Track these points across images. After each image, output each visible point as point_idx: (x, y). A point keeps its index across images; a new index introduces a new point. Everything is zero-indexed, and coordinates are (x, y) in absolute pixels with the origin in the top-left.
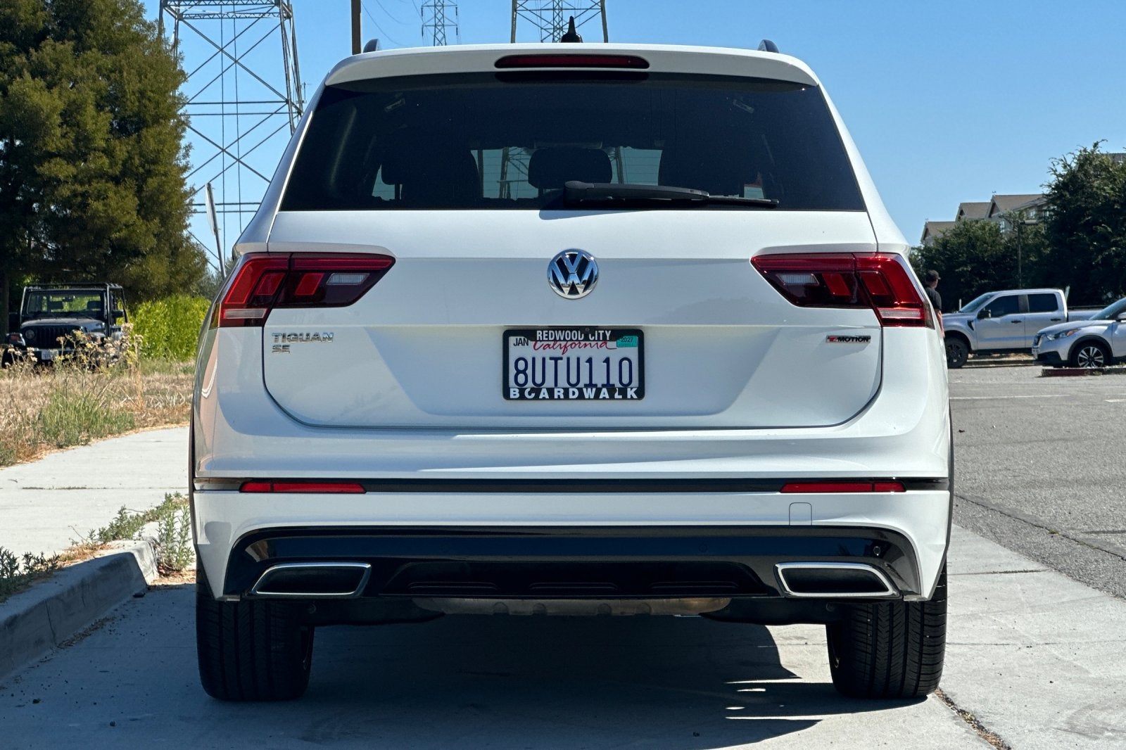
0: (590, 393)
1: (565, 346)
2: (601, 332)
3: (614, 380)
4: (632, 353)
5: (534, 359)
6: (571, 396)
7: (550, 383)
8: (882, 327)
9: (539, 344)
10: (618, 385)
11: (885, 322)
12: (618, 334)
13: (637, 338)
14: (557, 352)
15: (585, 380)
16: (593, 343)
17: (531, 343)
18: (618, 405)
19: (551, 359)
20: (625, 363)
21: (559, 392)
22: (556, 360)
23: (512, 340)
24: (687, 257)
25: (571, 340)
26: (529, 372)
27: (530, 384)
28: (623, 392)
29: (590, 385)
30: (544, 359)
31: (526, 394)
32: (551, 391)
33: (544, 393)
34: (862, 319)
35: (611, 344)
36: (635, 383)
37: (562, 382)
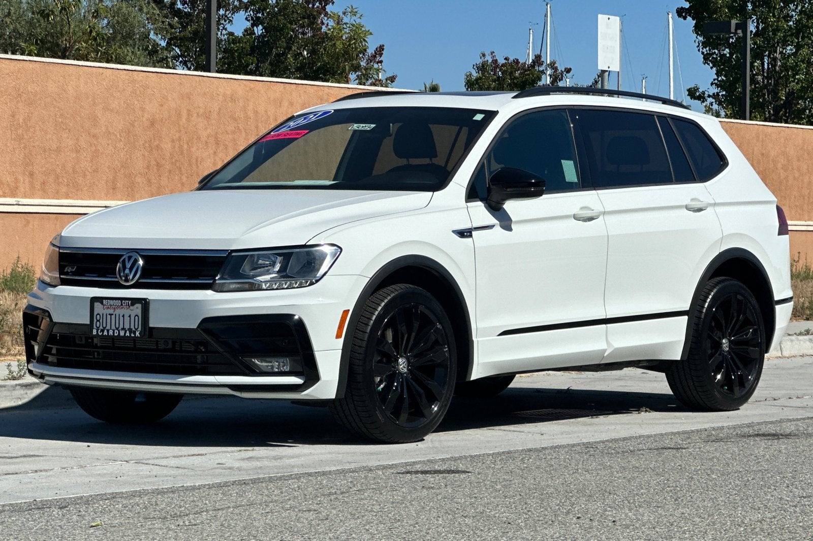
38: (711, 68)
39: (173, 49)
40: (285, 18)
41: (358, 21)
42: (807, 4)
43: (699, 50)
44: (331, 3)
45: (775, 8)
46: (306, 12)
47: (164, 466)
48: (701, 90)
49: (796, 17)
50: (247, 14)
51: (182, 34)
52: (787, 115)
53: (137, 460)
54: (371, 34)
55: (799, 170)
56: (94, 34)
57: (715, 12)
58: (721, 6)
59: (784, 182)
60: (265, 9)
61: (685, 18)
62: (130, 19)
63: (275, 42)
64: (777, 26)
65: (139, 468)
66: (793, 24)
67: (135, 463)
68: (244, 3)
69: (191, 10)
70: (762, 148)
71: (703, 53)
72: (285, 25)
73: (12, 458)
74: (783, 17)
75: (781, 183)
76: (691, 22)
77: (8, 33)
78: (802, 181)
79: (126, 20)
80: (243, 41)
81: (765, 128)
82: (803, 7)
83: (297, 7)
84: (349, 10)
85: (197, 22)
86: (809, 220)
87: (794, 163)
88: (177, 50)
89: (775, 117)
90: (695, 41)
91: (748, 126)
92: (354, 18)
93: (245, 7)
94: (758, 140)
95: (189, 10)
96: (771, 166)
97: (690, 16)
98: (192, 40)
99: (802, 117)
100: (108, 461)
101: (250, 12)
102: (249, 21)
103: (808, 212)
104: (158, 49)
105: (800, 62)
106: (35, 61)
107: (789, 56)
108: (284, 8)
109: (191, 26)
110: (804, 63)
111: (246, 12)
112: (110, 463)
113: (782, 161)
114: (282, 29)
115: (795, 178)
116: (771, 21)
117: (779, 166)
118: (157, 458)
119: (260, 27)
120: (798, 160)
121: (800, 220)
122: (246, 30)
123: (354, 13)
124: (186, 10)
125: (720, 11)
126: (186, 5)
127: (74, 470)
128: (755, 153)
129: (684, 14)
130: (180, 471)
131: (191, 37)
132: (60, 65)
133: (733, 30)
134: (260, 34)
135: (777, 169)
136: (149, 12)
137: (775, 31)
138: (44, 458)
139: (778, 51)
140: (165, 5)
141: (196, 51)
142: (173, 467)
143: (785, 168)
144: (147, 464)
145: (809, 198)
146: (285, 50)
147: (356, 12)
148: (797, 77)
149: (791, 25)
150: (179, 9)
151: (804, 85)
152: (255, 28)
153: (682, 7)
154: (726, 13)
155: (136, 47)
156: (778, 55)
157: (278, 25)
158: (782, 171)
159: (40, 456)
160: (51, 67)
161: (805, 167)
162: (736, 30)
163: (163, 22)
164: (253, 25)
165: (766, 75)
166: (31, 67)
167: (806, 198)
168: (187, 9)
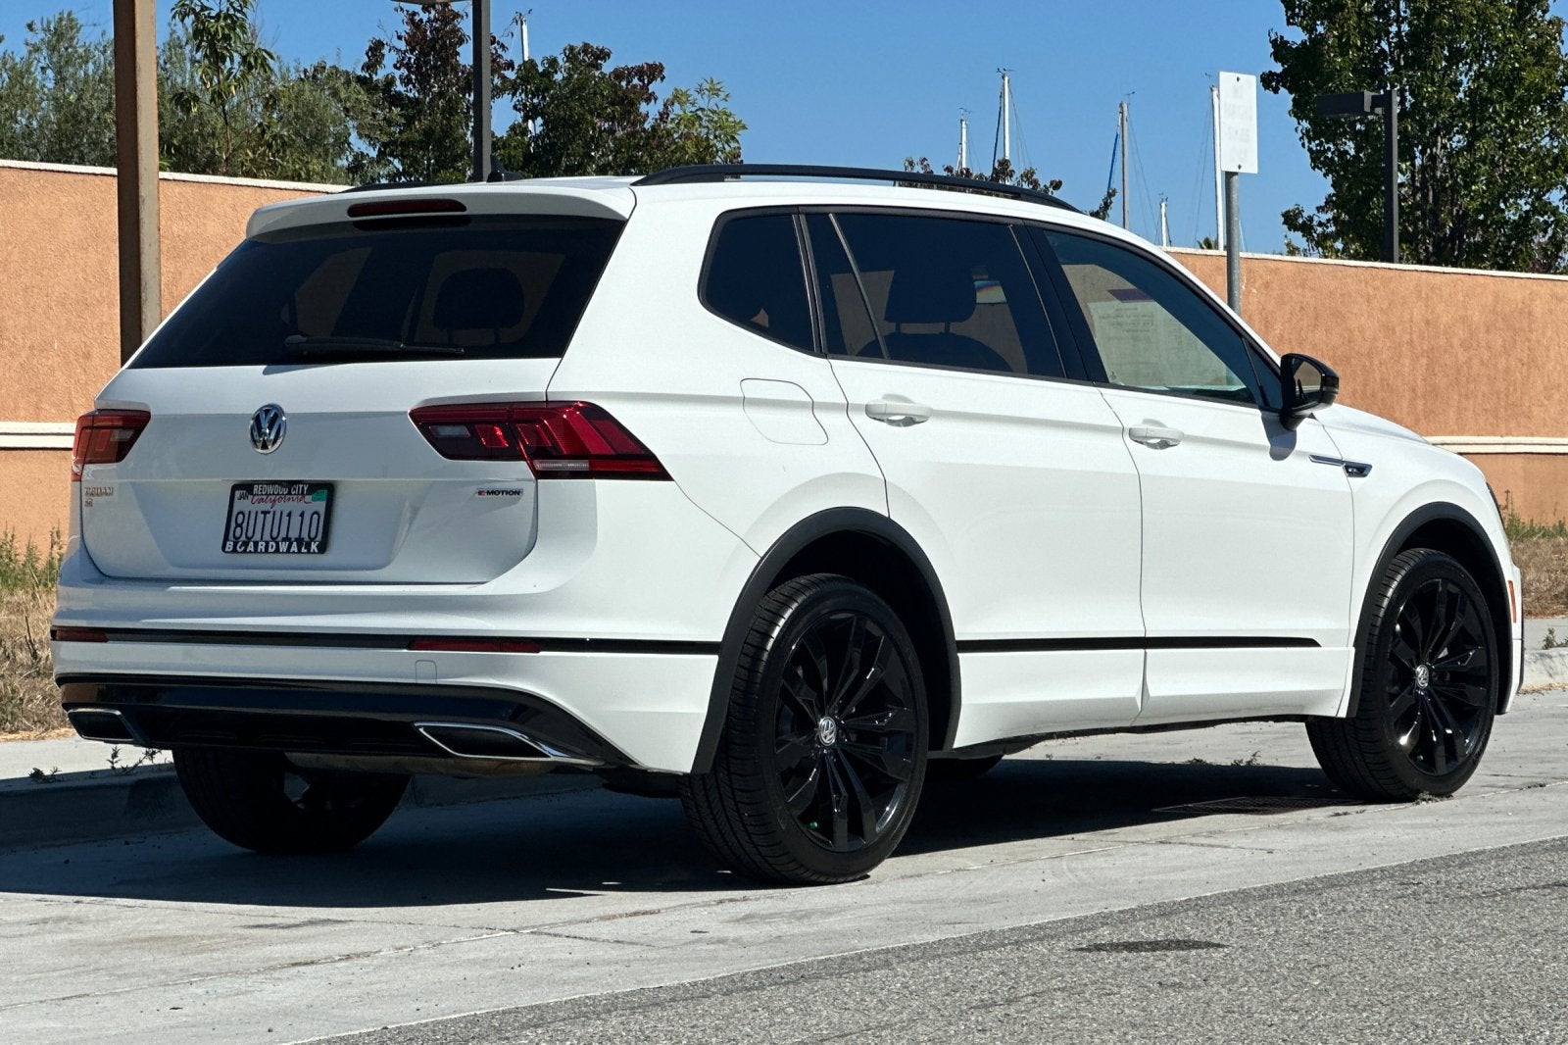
0: (283, 547)
1: (274, 501)
2: (301, 486)
3: (305, 535)
4: (321, 506)
5: (250, 512)
6: (270, 550)
7: (257, 537)
8: (537, 479)
9: (256, 498)
10: (307, 539)
11: (540, 475)
12: (314, 487)
13: (326, 491)
14: (267, 506)
15: (283, 534)
16: (295, 497)
17: (250, 497)
18: (305, 559)
19: (262, 512)
20: (316, 516)
21: (261, 546)
22: (265, 513)
23: (238, 494)
24: (363, 410)
25: (278, 494)
26: (245, 525)
27: (243, 538)
28: (308, 546)
29: (287, 539)
30: (257, 513)
31: (238, 549)
32: (256, 544)
33: (251, 547)
34: (516, 472)
35: (308, 498)
36: (319, 538)
37: (267, 537)
38: (1325, 175)
39: (390, 162)
40: (582, 105)
41: (722, 105)
42: (1488, 62)
43: (1303, 145)
44: (659, 79)
45: (1434, 69)
46: (616, 92)
47: (591, 939)
48: (1305, 215)
49: (1470, 84)
50: (515, 99)
51: (405, 136)
52: (1456, 253)
53: (534, 927)
54: (744, 127)
55: (1489, 348)
56: (267, 137)
57: (1331, 78)
58: (1341, 67)
59: (1465, 369)
60: (547, 90)
61: (1276, 90)
62: (318, 112)
63: (565, 147)
64: (1439, 101)
65: (545, 946)
66: (1465, 96)
67: (532, 933)
68: (510, 81)
69: (419, 93)
70: (1426, 311)
71: (1310, 150)
72: (582, 117)
73: (289, 927)
74: (1448, 85)
75: (1459, 371)
76: (1286, 97)
77: (107, 140)
78: (1495, 366)
79: (312, 112)
80: (510, 145)
81: (1431, 276)
82: (1482, 66)
83: (602, 86)
84: (706, 86)
85: (430, 115)
86: (1507, 435)
87: (1481, 335)
88: (396, 162)
89: (1437, 257)
90: (1296, 130)
91: (1402, 274)
92: (715, 99)
93: (513, 87)
94: (1419, 297)
95: (417, 95)
96: (1442, 341)
97: (1284, 86)
98: (423, 146)
99: (1483, 257)
100: (479, 932)
101: (520, 94)
102: (519, 110)
103: (1506, 420)
104: (365, 162)
105: (1478, 161)
106: (184, 181)
107: (1460, 152)
108: (579, 88)
109: (420, 121)
110: (1485, 164)
111: (514, 94)
112: (485, 936)
113: (1461, 332)
114: (577, 123)
115: (1482, 362)
116: (1428, 92)
117: (1456, 342)
118: (570, 923)
119: (539, 121)
120: (1488, 331)
121: (1493, 434)
122: (513, 128)
123: (715, 91)
124: (411, 95)
125: (1339, 76)
126: (411, 86)
127: (421, 952)
128: (1414, 320)
129: (1274, 84)
130: (628, 952)
131: (421, 142)
132: (227, 187)
133: (1367, 109)
134: (538, 132)
135: (1452, 346)
136: (349, 97)
137: (1435, 109)
138: (352, 925)
139: (1439, 144)
140: (376, 85)
141: (429, 164)
142: (608, 941)
143: (1465, 345)
144: (556, 935)
145: (1507, 396)
146: (583, 159)
147: (719, 90)
148: (1473, 187)
149: (1461, 99)
150: (399, 94)
151: (1485, 201)
152: (530, 122)
153: (1270, 72)
154: (1349, 80)
155: (330, 159)
156: (1438, 151)
157: (571, 116)
158: (1460, 351)
159: (340, 922)
160: (212, 191)
161: (1500, 342)
162: (1373, 107)
163: (374, 115)
164: (526, 119)
165: (1418, 184)
166: (177, 191)
167: (1502, 396)
168: (413, 92)
